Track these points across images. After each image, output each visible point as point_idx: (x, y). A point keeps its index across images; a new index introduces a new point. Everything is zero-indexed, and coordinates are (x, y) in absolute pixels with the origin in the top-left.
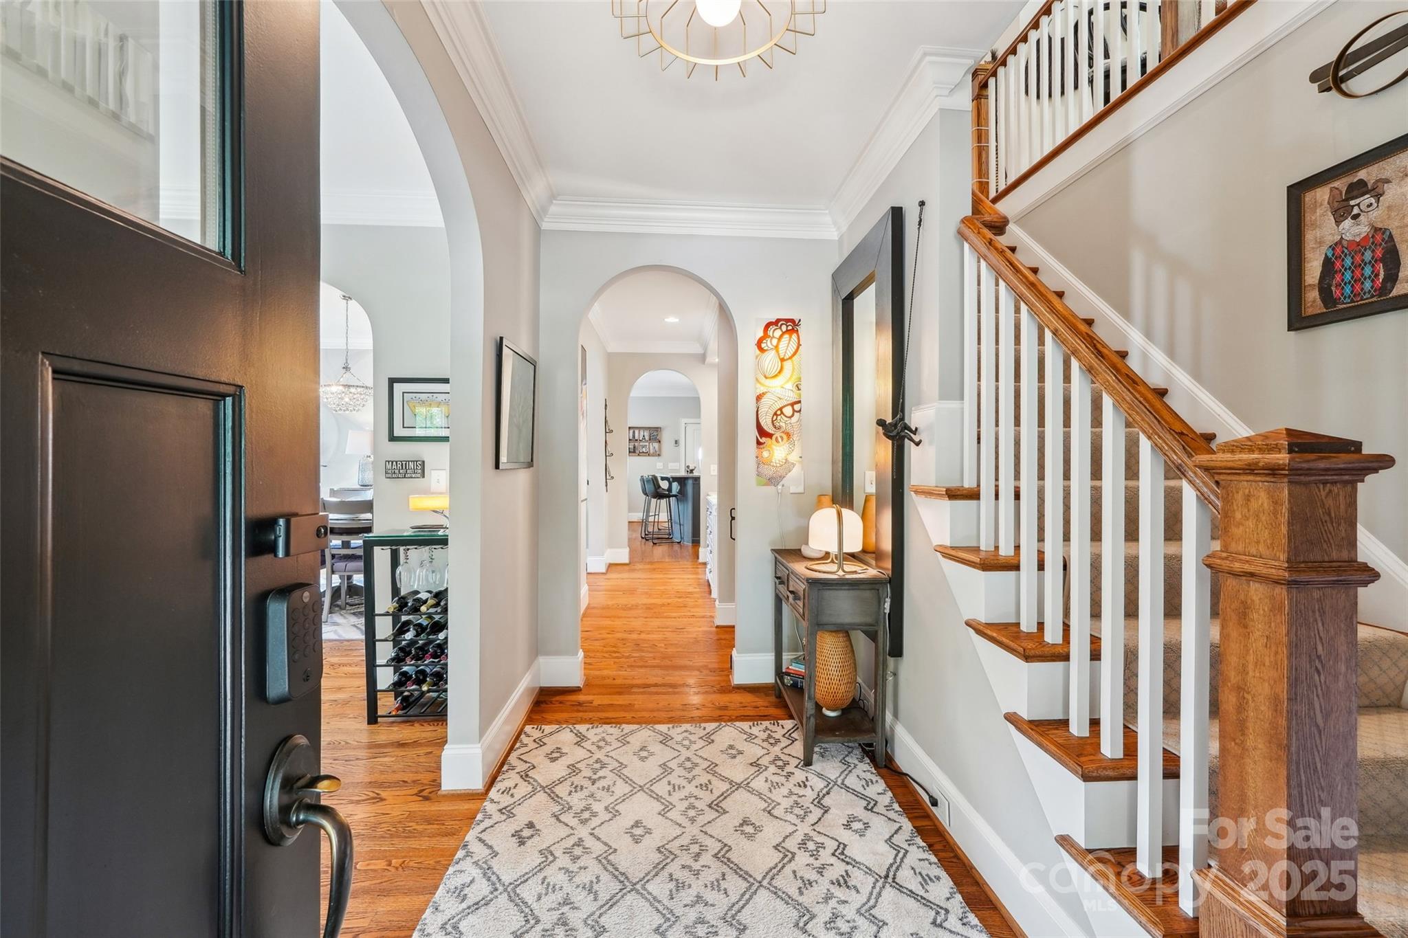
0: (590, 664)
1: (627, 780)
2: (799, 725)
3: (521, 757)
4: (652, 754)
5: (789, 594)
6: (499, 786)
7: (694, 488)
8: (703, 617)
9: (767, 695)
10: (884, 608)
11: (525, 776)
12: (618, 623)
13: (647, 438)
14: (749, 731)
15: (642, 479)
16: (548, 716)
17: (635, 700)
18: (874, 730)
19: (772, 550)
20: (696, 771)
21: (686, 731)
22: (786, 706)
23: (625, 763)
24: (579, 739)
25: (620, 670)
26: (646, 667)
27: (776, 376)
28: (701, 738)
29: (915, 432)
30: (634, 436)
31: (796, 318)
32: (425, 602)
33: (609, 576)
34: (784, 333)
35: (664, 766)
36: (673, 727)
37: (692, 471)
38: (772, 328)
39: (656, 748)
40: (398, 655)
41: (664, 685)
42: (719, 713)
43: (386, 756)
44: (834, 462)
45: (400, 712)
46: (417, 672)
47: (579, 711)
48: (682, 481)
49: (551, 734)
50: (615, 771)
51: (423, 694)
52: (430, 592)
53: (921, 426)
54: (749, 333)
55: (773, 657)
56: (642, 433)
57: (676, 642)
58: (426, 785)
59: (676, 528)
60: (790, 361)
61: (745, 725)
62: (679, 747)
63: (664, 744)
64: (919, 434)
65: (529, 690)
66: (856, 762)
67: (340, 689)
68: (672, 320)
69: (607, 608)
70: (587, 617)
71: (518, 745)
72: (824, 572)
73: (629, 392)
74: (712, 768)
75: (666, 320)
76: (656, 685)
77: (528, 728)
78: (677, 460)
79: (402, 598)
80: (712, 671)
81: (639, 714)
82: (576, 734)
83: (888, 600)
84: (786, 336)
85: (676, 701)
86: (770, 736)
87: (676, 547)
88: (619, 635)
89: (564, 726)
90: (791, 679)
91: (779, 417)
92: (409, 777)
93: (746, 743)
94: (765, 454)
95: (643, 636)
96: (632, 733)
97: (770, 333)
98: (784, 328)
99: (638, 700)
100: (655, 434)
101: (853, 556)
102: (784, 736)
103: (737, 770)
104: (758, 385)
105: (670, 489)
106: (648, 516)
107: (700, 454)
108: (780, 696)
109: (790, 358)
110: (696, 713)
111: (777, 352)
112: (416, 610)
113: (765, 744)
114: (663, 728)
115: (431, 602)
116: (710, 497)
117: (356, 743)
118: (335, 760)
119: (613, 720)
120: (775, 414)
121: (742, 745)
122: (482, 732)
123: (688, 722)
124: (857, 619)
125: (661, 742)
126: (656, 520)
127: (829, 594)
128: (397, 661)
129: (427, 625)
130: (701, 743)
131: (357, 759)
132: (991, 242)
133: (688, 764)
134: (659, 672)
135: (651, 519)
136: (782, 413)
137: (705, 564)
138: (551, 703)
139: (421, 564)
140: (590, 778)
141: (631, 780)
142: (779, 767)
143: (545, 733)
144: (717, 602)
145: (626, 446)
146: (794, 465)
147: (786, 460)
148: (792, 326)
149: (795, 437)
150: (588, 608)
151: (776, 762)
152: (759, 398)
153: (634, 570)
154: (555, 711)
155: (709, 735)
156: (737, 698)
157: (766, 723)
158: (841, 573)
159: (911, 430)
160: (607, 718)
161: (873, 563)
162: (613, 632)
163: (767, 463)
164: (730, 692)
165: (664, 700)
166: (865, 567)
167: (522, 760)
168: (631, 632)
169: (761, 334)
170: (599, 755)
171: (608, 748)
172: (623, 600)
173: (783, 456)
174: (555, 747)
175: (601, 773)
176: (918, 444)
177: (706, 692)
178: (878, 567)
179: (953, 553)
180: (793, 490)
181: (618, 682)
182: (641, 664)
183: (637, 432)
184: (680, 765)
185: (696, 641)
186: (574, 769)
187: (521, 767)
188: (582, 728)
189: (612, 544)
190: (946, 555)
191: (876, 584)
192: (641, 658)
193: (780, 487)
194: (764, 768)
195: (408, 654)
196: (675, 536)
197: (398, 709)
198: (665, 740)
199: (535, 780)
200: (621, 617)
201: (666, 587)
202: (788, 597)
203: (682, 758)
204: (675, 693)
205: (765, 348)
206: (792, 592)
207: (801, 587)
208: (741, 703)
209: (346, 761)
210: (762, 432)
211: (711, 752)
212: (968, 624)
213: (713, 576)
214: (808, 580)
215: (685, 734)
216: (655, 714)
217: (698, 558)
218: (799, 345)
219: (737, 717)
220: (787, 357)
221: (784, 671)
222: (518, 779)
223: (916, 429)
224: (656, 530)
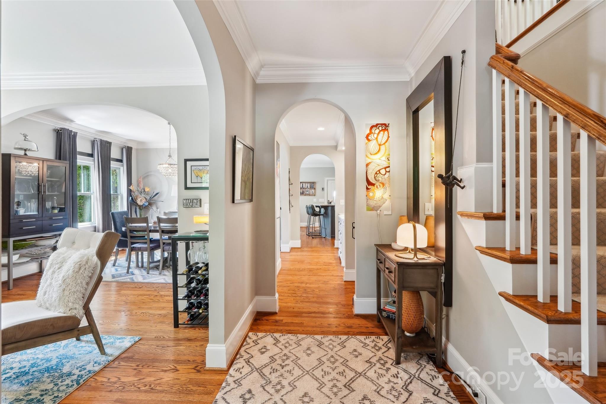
0: (282, 300)
1: (300, 367)
2: (391, 339)
3: (246, 350)
4: (313, 352)
5: (385, 269)
6: (235, 367)
7: (332, 211)
8: (337, 276)
9: (373, 321)
10: (441, 280)
11: (248, 362)
12: (296, 278)
13: (309, 187)
14: (364, 341)
15: (307, 207)
16: (261, 327)
17: (304, 320)
18: (434, 346)
19: (375, 244)
20: (337, 364)
21: (331, 340)
22: (383, 328)
23: (299, 357)
24: (276, 342)
25: (296, 304)
26: (309, 302)
27: (376, 153)
28: (339, 344)
29: (461, 181)
30: (303, 187)
31: (387, 123)
32: (201, 268)
33: (291, 254)
34: (380, 131)
35: (319, 359)
36: (324, 337)
37: (330, 203)
38: (374, 128)
39: (315, 349)
40: (188, 294)
41: (318, 313)
42: (347, 330)
43: (181, 346)
44: (408, 198)
45: (189, 322)
46: (197, 303)
47: (276, 325)
48: (326, 207)
49: (262, 338)
50: (293, 361)
51: (200, 314)
52: (203, 263)
53: (464, 178)
54: (362, 131)
55: (376, 301)
56: (306, 185)
57: (324, 289)
58: (199, 363)
59: (323, 230)
60: (384, 145)
61: (362, 338)
62: (327, 349)
63: (319, 347)
64: (463, 182)
65: (252, 312)
66: (425, 364)
67: (163, 308)
68: (321, 129)
69: (290, 270)
70: (281, 275)
71: (245, 343)
72: (406, 259)
73: (300, 166)
74: (345, 363)
75: (318, 129)
76: (314, 313)
77: (250, 334)
78: (323, 197)
79: (190, 266)
80: (344, 305)
81: (305, 329)
82: (274, 339)
83: (443, 275)
84: (382, 132)
85: (325, 322)
86: (375, 345)
87: (323, 240)
88: (296, 285)
89: (268, 334)
90: (386, 314)
91: (378, 175)
92: (191, 358)
93: (363, 349)
94: (371, 194)
95: (308, 285)
96: (303, 339)
97: (373, 131)
98: (380, 128)
99: (306, 320)
100: (313, 185)
101: (422, 250)
102: (383, 345)
103: (359, 365)
104: (367, 158)
105: (320, 211)
106: (310, 224)
107: (335, 194)
108: (379, 321)
109: (384, 144)
110: (334, 329)
111: (377, 141)
112: (196, 272)
113: (373, 350)
114: (318, 337)
115: (204, 268)
116: (341, 216)
117: (167, 338)
118: (157, 346)
119: (293, 332)
120: (376, 173)
121: (361, 350)
122: (226, 337)
123: (331, 335)
124: (426, 285)
125: (318, 345)
126: (314, 226)
127: (409, 271)
128: (188, 297)
129: (202, 279)
130: (339, 347)
131: (168, 346)
132: (513, 67)
133: (332, 360)
134: (317, 305)
135: (311, 226)
136: (380, 173)
137: (338, 248)
138: (262, 320)
139: (200, 250)
140: (281, 365)
141: (302, 367)
142: (382, 364)
143: (259, 337)
144: (345, 269)
145: (299, 191)
146: (386, 200)
147: (382, 197)
148: (385, 127)
149: (387, 185)
150: (281, 270)
151: (380, 361)
152: (367, 165)
153: (303, 251)
154: (264, 325)
155: (343, 342)
156: (357, 321)
157: (373, 337)
158: (416, 259)
159: (457, 180)
160: (290, 330)
161: (433, 253)
162: (293, 283)
163: (372, 198)
164: (353, 318)
165: (319, 321)
166: (429, 256)
167: (247, 352)
168: (302, 283)
169: (368, 132)
170: (286, 351)
171: (291, 348)
172: (298, 266)
173: (381, 195)
174: (263, 345)
175: (287, 362)
176: (463, 188)
177: (340, 318)
178: (436, 256)
179: (489, 251)
180: (386, 213)
181: (296, 310)
182: (307, 300)
183: (304, 184)
184: (328, 360)
185: (335, 289)
186: (273, 359)
187: (246, 356)
188: (277, 335)
189: (293, 238)
190: (482, 252)
191: (436, 266)
192: (307, 297)
193: (378, 212)
194: (374, 364)
195: (193, 293)
196: (323, 234)
197: (188, 321)
198: (320, 345)
199: (253, 365)
200: (297, 275)
201: (319, 260)
202: (385, 270)
203: (329, 356)
204: (324, 317)
205: (371, 139)
206: (387, 268)
207: (394, 266)
208: (359, 325)
209: (162, 347)
210: (369, 183)
211: (344, 353)
212: (501, 294)
213: (342, 254)
214: (397, 263)
215: (330, 342)
216: (315, 329)
217: (334, 245)
218: (389, 137)
219: (357, 333)
220: (382, 143)
221: (382, 308)
222: (244, 364)
223: (461, 179)
224: (313, 231)
